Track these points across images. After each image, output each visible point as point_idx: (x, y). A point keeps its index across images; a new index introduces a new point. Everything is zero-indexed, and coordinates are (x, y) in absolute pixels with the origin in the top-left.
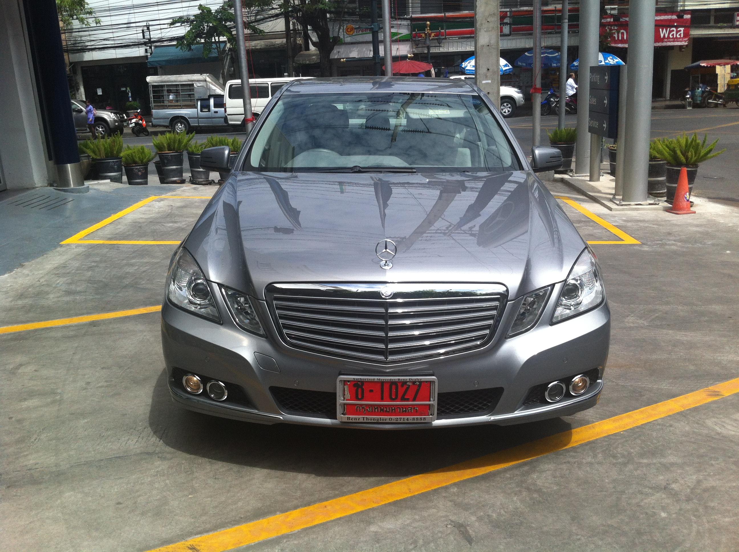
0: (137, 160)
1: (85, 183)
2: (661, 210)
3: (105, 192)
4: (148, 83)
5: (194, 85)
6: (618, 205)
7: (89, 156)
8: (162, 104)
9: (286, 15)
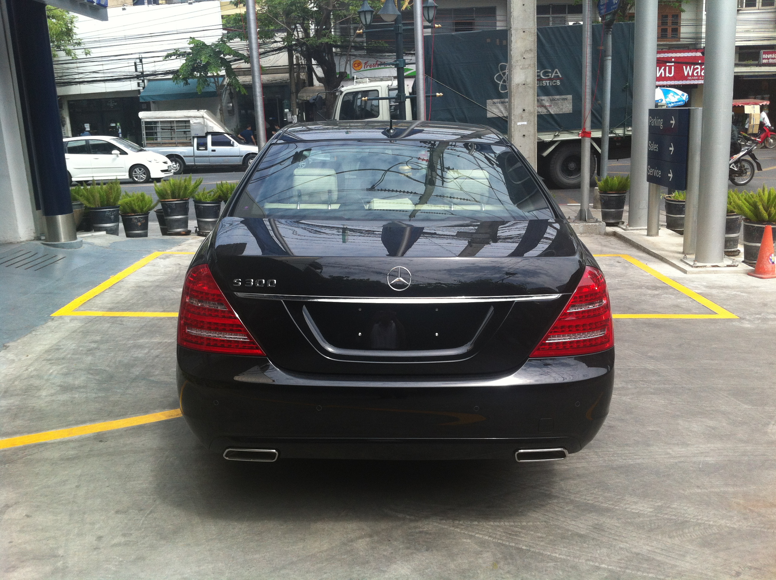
0: (137, 208)
1: (77, 236)
2: (741, 273)
3: (100, 247)
4: (140, 119)
5: (191, 121)
6: (692, 266)
7: (81, 204)
8: (155, 141)
9: (290, 49)
